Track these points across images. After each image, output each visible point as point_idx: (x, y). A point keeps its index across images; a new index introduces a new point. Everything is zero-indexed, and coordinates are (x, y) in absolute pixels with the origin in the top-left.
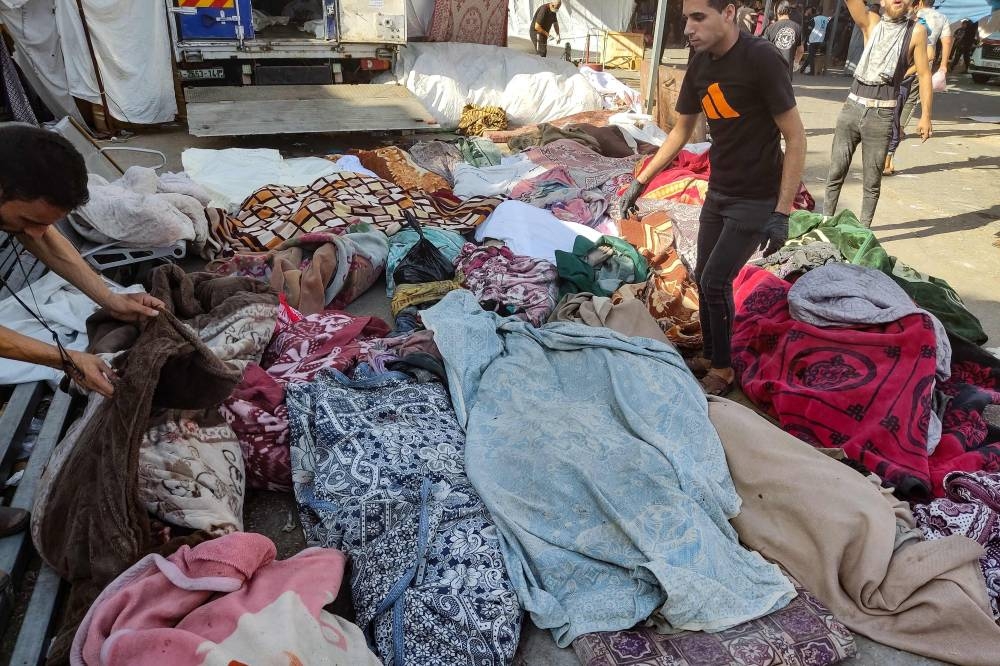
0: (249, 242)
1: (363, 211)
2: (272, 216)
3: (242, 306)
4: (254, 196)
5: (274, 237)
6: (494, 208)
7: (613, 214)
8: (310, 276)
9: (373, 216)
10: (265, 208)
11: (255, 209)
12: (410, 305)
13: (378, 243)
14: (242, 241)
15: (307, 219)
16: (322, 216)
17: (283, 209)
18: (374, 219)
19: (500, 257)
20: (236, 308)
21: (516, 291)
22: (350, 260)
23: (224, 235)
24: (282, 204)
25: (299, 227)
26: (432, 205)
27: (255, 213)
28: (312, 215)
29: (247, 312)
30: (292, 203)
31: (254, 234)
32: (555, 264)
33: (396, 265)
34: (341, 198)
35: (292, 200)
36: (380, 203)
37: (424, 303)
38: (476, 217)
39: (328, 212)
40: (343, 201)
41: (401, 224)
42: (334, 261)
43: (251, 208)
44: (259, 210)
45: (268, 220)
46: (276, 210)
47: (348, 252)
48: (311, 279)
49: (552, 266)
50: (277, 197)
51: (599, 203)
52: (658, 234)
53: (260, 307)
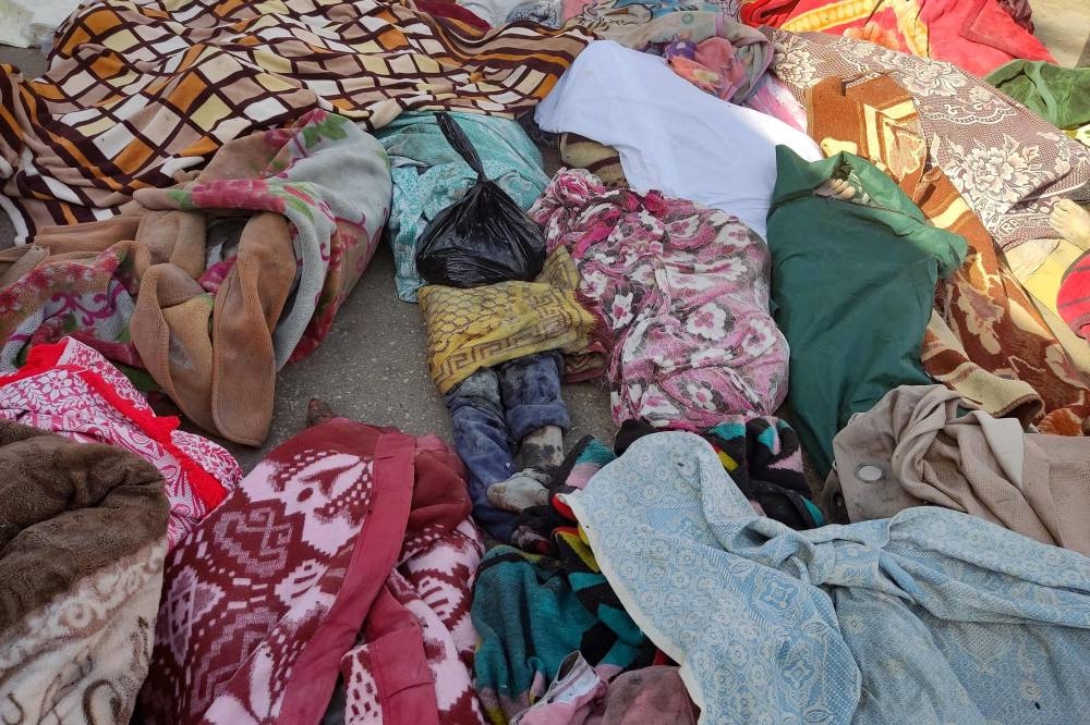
0: (76, 153)
1: (314, 67)
2: (123, 72)
3: (45, 598)
4: (79, 22)
5: (131, 138)
6: (570, 59)
7: (785, 71)
8: (235, 313)
9: (335, 77)
10: (107, 53)
11: (84, 55)
12: (481, 370)
13: (371, 170)
14: (59, 150)
15: (201, 100)
16: (236, 92)
17: (144, 55)
18: (340, 87)
19: (646, 218)
20: (23, 610)
21: (706, 320)
22: (327, 252)
23: (18, 132)
24: (143, 44)
25: (186, 118)
26: (436, 36)
27: (85, 65)
28: (212, 89)
29: (63, 622)
30: (163, 39)
31: (86, 131)
32: (762, 233)
33: (419, 232)
34: (268, 35)
35: (161, 32)
36: (343, 41)
37: (510, 362)
38: (535, 77)
39: (248, 80)
40: (273, 43)
41: (402, 104)
42: (292, 264)
43: (76, 51)
44: (93, 59)
45: (116, 83)
46: (131, 58)
47: (321, 234)
48: (239, 321)
49: (753, 236)
50: (130, 26)
51: (757, 47)
52: (894, 129)
53: (106, 581)
